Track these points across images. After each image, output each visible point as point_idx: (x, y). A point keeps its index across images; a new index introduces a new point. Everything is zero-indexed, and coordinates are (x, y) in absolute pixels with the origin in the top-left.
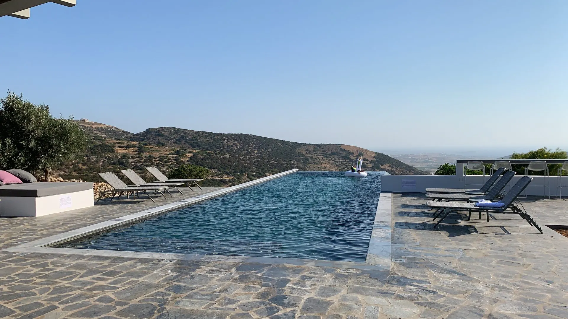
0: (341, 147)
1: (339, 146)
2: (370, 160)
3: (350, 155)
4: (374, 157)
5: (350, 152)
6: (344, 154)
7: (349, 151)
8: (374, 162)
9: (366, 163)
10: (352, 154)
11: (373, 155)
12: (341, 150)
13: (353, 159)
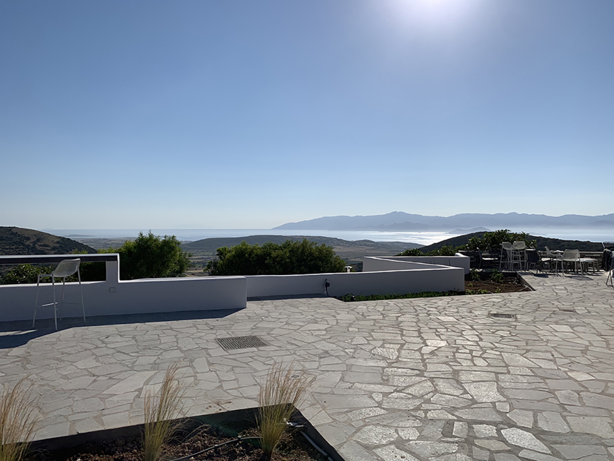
0: (12, 231)
1: (9, 229)
2: (52, 246)
3: (25, 240)
4: (58, 242)
5: (25, 237)
6: (17, 239)
7: (24, 235)
8: (57, 248)
9: (47, 250)
10: (28, 239)
11: (56, 240)
12: (13, 234)
13: (29, 245)
